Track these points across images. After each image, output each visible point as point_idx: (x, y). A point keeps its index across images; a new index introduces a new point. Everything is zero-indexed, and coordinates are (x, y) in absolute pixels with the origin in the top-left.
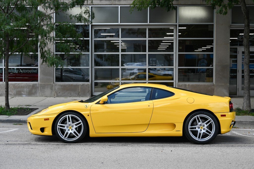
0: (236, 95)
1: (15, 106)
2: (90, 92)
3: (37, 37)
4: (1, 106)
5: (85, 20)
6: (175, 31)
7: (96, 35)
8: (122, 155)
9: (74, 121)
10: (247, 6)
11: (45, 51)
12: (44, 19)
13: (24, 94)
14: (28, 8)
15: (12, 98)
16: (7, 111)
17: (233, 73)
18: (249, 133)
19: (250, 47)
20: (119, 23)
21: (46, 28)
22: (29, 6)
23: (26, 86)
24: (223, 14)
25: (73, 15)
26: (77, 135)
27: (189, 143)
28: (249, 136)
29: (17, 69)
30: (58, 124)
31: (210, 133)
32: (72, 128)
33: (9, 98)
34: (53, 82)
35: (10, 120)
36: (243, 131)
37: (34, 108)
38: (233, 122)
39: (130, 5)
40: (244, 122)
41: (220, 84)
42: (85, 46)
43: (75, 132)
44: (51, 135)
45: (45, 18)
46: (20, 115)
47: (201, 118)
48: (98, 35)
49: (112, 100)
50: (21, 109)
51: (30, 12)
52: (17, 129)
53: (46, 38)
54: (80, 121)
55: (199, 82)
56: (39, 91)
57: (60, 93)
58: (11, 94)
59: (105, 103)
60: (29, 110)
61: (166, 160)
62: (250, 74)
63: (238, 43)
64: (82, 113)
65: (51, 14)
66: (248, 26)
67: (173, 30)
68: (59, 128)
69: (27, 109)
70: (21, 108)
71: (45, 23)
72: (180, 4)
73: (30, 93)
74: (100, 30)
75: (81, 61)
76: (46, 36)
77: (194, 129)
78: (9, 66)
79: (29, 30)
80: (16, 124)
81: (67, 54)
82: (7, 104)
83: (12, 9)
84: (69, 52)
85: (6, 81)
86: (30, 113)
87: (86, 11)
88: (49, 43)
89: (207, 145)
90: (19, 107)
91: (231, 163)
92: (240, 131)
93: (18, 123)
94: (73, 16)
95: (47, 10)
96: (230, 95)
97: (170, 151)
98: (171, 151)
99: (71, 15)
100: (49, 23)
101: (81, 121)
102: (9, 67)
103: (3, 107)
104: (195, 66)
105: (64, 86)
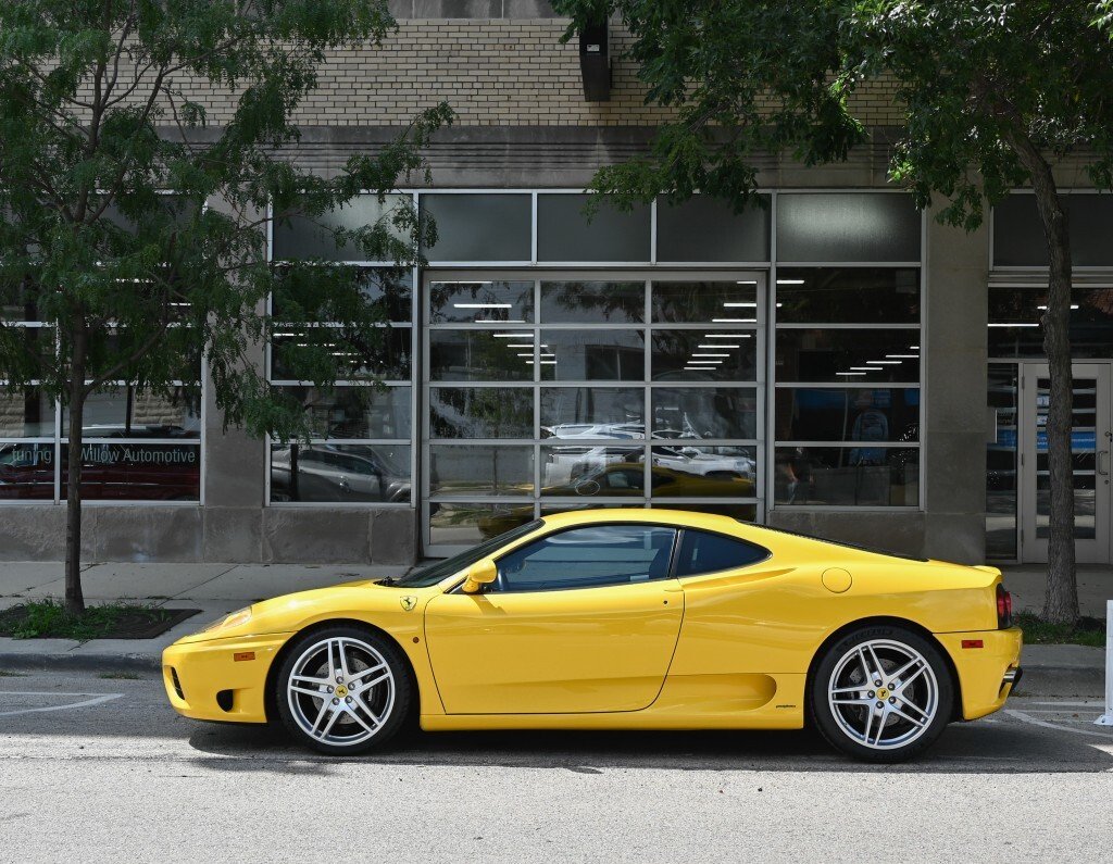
0: (1016, 558)
1: (107, 602)
2: (413, 543)
3: (203, 319)
4: (49, 600)
5: (399, 250)
6: (761, 293)
7: (436, 309)
8: (556, 804)
9: (359, 663)
10: (1059, 191)
11: (234, 375)
12: (229, 242)
13: (142, 553)
14: (167, 200)
15: (92, 566)
16: (74, 622)
17: (996, 469)
18: (1075, 716)
19: (1073, 360)
20: (534, 262)
21: (237, 281)
22: (171, 192)
23: (149, 516)
24: (963, 223)
25: (347, 231)
26: (370, 722)
27: (831, 758)
28: (1077, 731)
29: (112, 447)
30: (292, 676)
31: (917, 716)
32: (349, 693)
33: (82, 564)
34: (260, 504)
35: (84, 657)
36: (1050, 707)
37: (183, 610)
38: (1014, 673)
39: (586, 187)
40: (1052, 672)
41: (948, 514)
42: (390, 353)
43: (359, 711)
44: (263, 720)
45: (233, 242)
46: (127, 638)
47: (881, 653)
48: (443, 310)
49: (512, 578)
50: (132, 612)
51: (173, 214)
52: (120, 696)
53: (235, 320)
54: (381, 663)
55: (856, 505)
56: (204, 540)
57: (287, 545)
58: (87, 552)
59: (483, 589)
60: (163, 615)
61: (741, 829)
62: (1076, 473)
63: (1017, 345)
64: (389, 630)
65: (258, 223)
66: (1067, 273)
67: (753, 288)
68: (293, 692)
69: (157, 612)
70: (130, 609)
71: (234, 261)
72: (781, 184)
73: (169, 547)
74: (453, 288)
75: (372, 416)
76: (236, 312)
77: (850, 699)
78: (83, 434)
79: (170, 288)
80: (109, 673)
81: (326, 386)
82: (74, 591)
83: (102, 201)
84: (334, 380)
85: (70, 495)
86: (169, 629)
87: (402, 212)
88: (250, 341)
89: (905, 766)
90: (123, 606)
91: (1009, 841)
92: (1038, 707)
93: (119, 672)
94: (351, 232)
95: (243, 206)
96: (987, 558)
97: (756, 792)
98: (760, 790)
99: (342, 229)
100: (249, 260)
101: (384, 664)
102: (84, 441)
103: (56, 604)
104: (839, 439)
105: (307, 517)
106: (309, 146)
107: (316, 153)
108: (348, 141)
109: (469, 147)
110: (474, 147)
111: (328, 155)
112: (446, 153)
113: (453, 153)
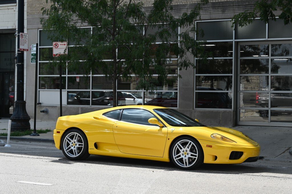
2: (232, 121)
20: (267, 39)
34: (192, 108)
106: (205, 8)
107: (207, 10)
108: (216, 6)
109: (248, 6)
110: (250, 6)
111: (210, 10)
112: (242, 8)
113: (244, 8)
